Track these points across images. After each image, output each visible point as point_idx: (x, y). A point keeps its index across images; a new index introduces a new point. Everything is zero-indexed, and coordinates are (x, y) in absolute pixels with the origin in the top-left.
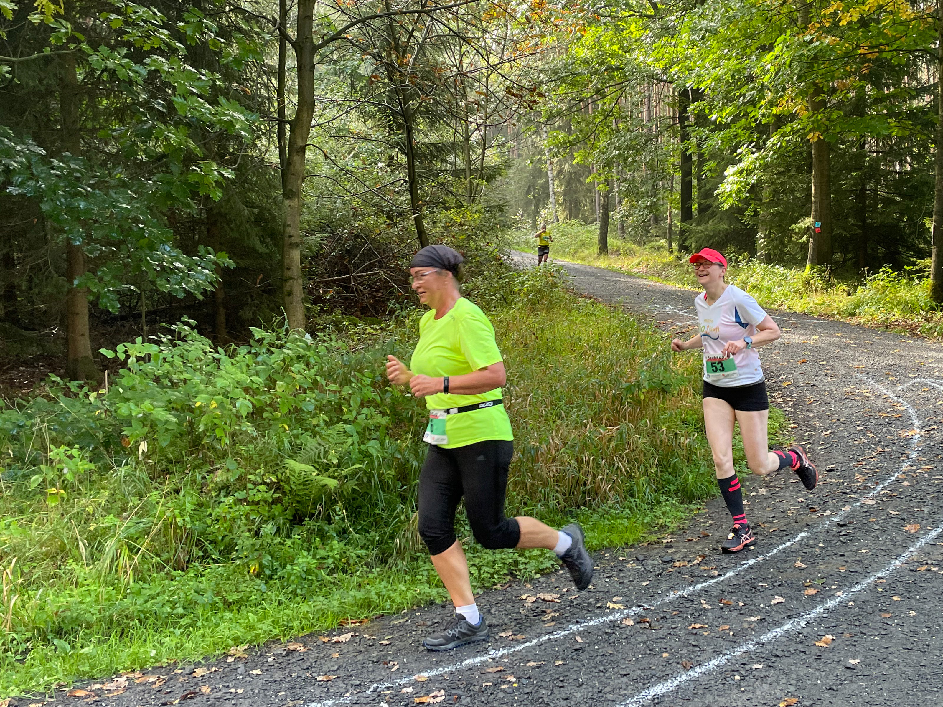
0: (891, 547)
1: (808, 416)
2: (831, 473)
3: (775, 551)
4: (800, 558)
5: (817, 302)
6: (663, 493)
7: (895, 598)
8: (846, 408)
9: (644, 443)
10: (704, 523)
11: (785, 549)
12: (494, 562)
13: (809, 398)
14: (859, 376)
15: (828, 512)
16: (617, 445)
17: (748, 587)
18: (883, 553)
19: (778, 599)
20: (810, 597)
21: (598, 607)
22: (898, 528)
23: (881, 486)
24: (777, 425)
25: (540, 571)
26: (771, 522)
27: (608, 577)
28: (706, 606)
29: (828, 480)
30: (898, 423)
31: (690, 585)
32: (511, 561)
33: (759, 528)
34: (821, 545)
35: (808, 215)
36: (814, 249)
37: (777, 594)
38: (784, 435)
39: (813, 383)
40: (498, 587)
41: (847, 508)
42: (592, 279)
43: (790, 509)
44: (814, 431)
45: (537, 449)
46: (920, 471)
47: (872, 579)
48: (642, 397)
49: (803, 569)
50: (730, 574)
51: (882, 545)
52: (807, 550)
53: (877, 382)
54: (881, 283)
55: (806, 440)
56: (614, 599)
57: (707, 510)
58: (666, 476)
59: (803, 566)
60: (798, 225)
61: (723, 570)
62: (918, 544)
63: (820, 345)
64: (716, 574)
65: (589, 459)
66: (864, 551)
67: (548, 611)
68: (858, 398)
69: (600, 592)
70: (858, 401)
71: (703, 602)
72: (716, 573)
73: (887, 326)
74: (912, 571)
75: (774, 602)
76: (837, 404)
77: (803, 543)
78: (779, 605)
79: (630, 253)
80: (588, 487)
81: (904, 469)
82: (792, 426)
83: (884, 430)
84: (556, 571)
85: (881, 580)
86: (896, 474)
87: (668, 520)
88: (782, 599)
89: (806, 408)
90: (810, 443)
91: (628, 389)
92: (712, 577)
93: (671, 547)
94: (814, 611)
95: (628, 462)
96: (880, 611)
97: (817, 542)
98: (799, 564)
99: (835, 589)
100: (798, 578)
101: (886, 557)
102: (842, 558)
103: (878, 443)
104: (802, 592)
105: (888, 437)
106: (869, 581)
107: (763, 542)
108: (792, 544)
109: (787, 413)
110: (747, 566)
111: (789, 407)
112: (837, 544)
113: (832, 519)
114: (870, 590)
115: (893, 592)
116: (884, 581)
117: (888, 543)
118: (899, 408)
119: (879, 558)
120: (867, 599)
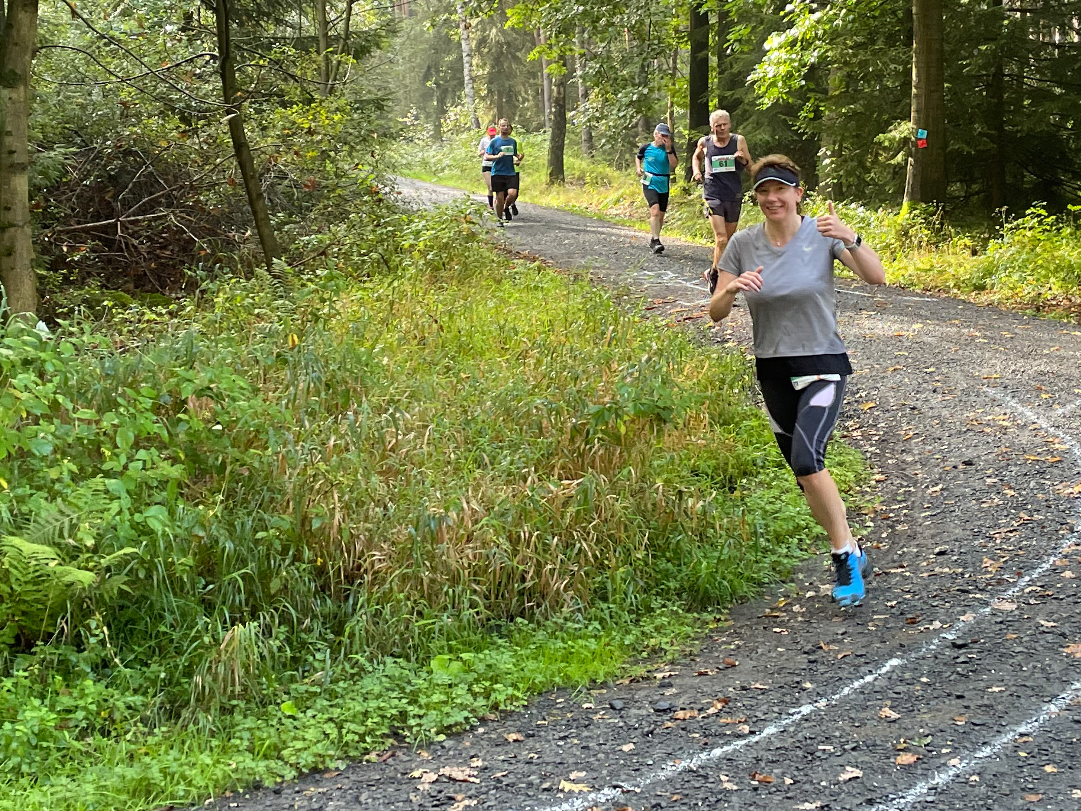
0: (1042, 682)
1: (904, 462)
2: (941, 559)
3: (846, 691)
4: (889, 703)
5: (921, 266)
6: (658, 594)
7: (1049, 769)
8: (967, 447)
9: (626, 508)
10: (727, 645)
11: (863, 687)
12: (366, 714)
13: (906, 429)
14: (991, 392)
15: (937, 624)
16: (578, 512)
17: (800, 753)
18: (1031, 693)
19: (852, 772)
20: (906, 768)
21: (545, 790)
22: (1052, 650)
23: (1027, 578)
24: (851, 476)
25: (446, 730)
26: (841, 642)
27: (561, 739)
28: (728, 786)
29: (937, 570)
30: (1056, 471)
31: (703, 750)
32: (394, 712)
33: (820, 652)
34: (924, 680)
35: (906, 117)
36: (914, 176)
37: (849, 763)
38: (864, 493)
39: (912, 404)
40: (373, 757)
41: (969, 617)
43: (873, 620)
44: (915, 486)
45: (441, 520)
47: (1010, 736)
48: (623, 430)
49: (894, 721)
50: (771, 730)
51: (1027, 679)
52: (901, 688)
53: (1021, 401)
54: (1029, 234)
55: (900, 502)
56: (572, 776)
57: (731, 623)
58: (663, 565)
59: (894, 715)
60: (889, 135)
61: (757, 724)
63: (926, 339)
64: (747, 731)
65: (531, 535)
66: (996, 689)
67: (459, 797)
68: (988, 430)
69: (548, 764)
70: (988, 434)
71: (723, 778)
72: (746, 729)
73: (1038, 307)
75: (844, 777)
76: (954, 440)
77: (895, 676)
78: (853, 783)
79: (603, 182)
80: (529, 584)
81: (1066, 550)
82: (878, 477)
83: (1032, 484)
84: (473, 728)
85: (1025, 739)
86: (1052, 559)
87: (665, 640)
88: (858, 773)
89: (899, 448)
90: (906, 507)
91: (599, 416)
92: (740, 736)
93: (670, 685)
94: (912, 791)
95: (598, 542)
96: (1023, 790)
97: (917, 674)
98: (887, 712)
99: (947, 754)
100: (885, 736)
101: (1033, 699)
102: (960, 701)
103: (1022, 507)
104: (892, 760)
105: (1040, 495)
106: (1005, 740)
107: (827, 675)
108: (876, 679)
109: (868, 455)
110: (799, 717)
111: (872, 446)
112: (952, 678)
113: (944, 635)
114: (1007, 755)
115: (1044, 758)
116: (1031, 739)
117: (1037, 675)
118: (1057, 446)
119: (1022, 701)
120: (1002, 770)
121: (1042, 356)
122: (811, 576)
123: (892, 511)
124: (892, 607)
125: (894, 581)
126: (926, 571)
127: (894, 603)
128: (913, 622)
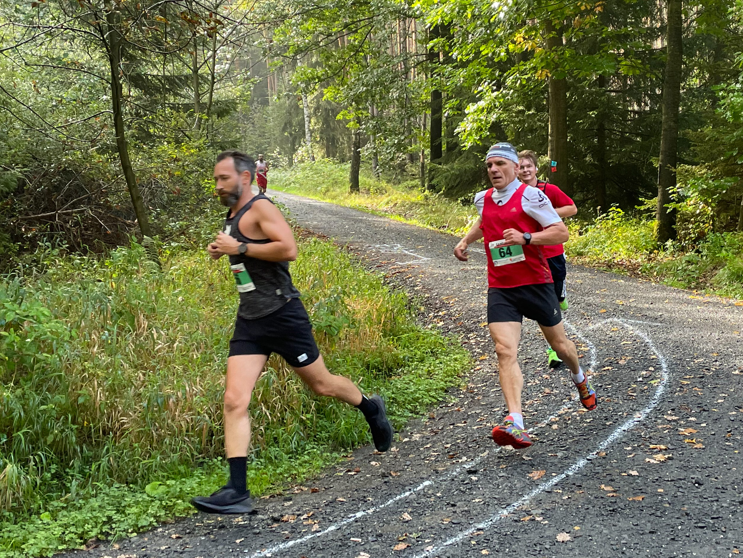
0: (507, 495)
3: (390, 502)
4: (410, 510)
7: (484, 552)
11: (400, 500)
15: (464, 459)
18: (497, 502)
19: (364, 555)
20: (398, 553)
22: (523, 474)
24: (459, 366)
25: (138, 530)
31: (284, 542)
34: (438, 495)
35: (545, 154)
37: (365, 550)
38: (465, 377)
41: (486, 453)
42: (334, 218)
43: (430, 456)
46: (575, 413)
47: (471, 531)
49: (407, 522)
50: (332, 528)
52: (423, 500)
57: (353, 458)
59: (409, 518)
61: (326, 524)
62: (535, 492)
66: (477, 500)
72: (317, 528)
74: (516, 521)
77: (422, 493)
81: (561, 412)
82: (476, 367)
84: (154, 529)
85: (479, 533)
86: (552, 417)
88: (367, 556)
92: (311, 533)
93: (290, 499)
97: (436, 490)
98: (407, 516)
99: (428, 543)
100: (396, 532)
101: (496, 506)
102: (452, 508)
103: (548, 385)
104: (392, 547)
105: (562, 379)
106: (467, 533)
107: (384, 492)
108: (411, 494)
109: (475, 354)
110: (353, 519)
111: (479, 348)
112: (455, 493)
113: (465, 466)
114: (463, 543)
115: (485, 545)
116: (482, 533)
117: (505, 491)
118: (583, 348)
119: (490, 508)
120: (456, 553)
121: (594, 294)
122: (414, 428)
123: (477, 388)
124: (446, 448)
125: (456, 431)
126: (477, 425)
127: (449, 446)
128: (452, 457)
